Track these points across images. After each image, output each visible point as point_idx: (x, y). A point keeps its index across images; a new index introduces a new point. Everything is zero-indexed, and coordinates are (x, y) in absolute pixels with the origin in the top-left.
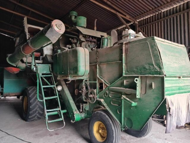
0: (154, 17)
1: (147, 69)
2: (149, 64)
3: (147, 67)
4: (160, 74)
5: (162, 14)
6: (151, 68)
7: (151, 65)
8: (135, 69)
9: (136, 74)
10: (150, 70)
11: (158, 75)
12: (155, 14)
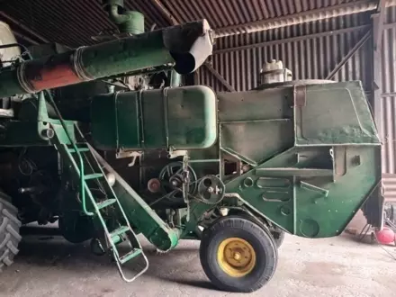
0: (231, 38)
1: (347, 134)
2: (351, 126)
3: (347, 130)
4: (372, 142)
5: (248, 37)
6: (355, 132)
7: (355, 127)
8: (321, 134)
9: (323, 142)
10: (353, 135)
11: (369, 144)
12: (233, 34)
